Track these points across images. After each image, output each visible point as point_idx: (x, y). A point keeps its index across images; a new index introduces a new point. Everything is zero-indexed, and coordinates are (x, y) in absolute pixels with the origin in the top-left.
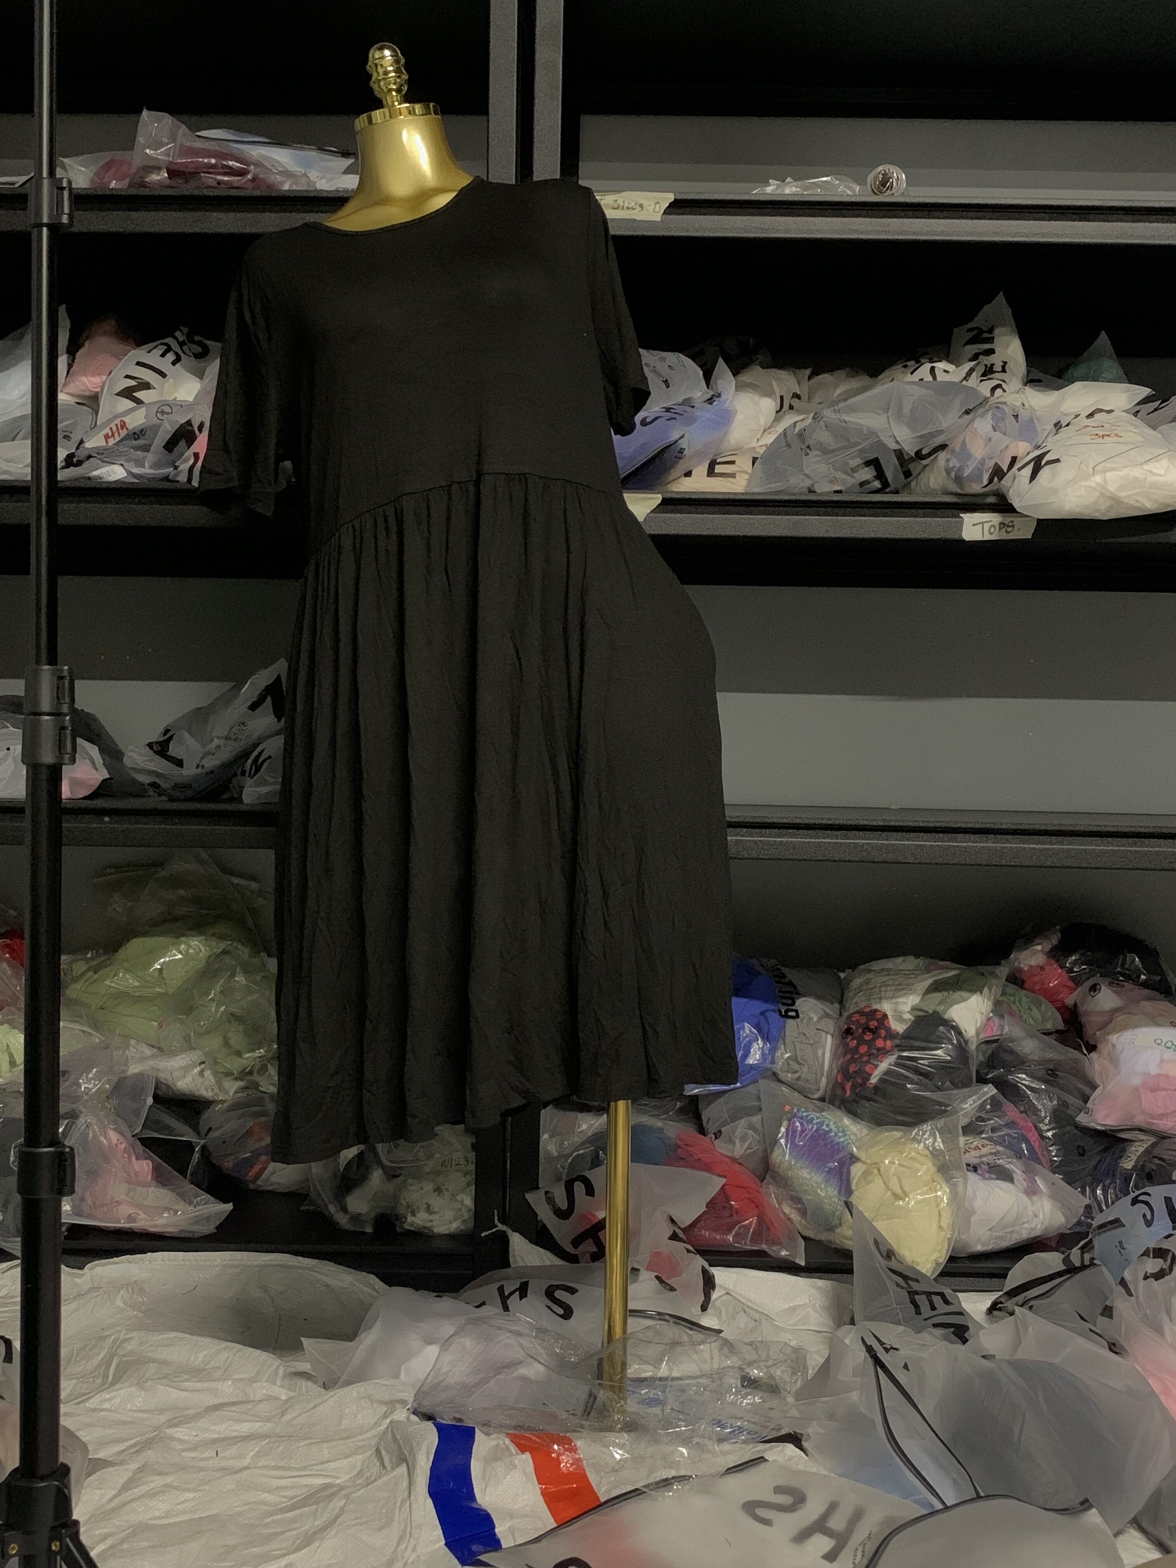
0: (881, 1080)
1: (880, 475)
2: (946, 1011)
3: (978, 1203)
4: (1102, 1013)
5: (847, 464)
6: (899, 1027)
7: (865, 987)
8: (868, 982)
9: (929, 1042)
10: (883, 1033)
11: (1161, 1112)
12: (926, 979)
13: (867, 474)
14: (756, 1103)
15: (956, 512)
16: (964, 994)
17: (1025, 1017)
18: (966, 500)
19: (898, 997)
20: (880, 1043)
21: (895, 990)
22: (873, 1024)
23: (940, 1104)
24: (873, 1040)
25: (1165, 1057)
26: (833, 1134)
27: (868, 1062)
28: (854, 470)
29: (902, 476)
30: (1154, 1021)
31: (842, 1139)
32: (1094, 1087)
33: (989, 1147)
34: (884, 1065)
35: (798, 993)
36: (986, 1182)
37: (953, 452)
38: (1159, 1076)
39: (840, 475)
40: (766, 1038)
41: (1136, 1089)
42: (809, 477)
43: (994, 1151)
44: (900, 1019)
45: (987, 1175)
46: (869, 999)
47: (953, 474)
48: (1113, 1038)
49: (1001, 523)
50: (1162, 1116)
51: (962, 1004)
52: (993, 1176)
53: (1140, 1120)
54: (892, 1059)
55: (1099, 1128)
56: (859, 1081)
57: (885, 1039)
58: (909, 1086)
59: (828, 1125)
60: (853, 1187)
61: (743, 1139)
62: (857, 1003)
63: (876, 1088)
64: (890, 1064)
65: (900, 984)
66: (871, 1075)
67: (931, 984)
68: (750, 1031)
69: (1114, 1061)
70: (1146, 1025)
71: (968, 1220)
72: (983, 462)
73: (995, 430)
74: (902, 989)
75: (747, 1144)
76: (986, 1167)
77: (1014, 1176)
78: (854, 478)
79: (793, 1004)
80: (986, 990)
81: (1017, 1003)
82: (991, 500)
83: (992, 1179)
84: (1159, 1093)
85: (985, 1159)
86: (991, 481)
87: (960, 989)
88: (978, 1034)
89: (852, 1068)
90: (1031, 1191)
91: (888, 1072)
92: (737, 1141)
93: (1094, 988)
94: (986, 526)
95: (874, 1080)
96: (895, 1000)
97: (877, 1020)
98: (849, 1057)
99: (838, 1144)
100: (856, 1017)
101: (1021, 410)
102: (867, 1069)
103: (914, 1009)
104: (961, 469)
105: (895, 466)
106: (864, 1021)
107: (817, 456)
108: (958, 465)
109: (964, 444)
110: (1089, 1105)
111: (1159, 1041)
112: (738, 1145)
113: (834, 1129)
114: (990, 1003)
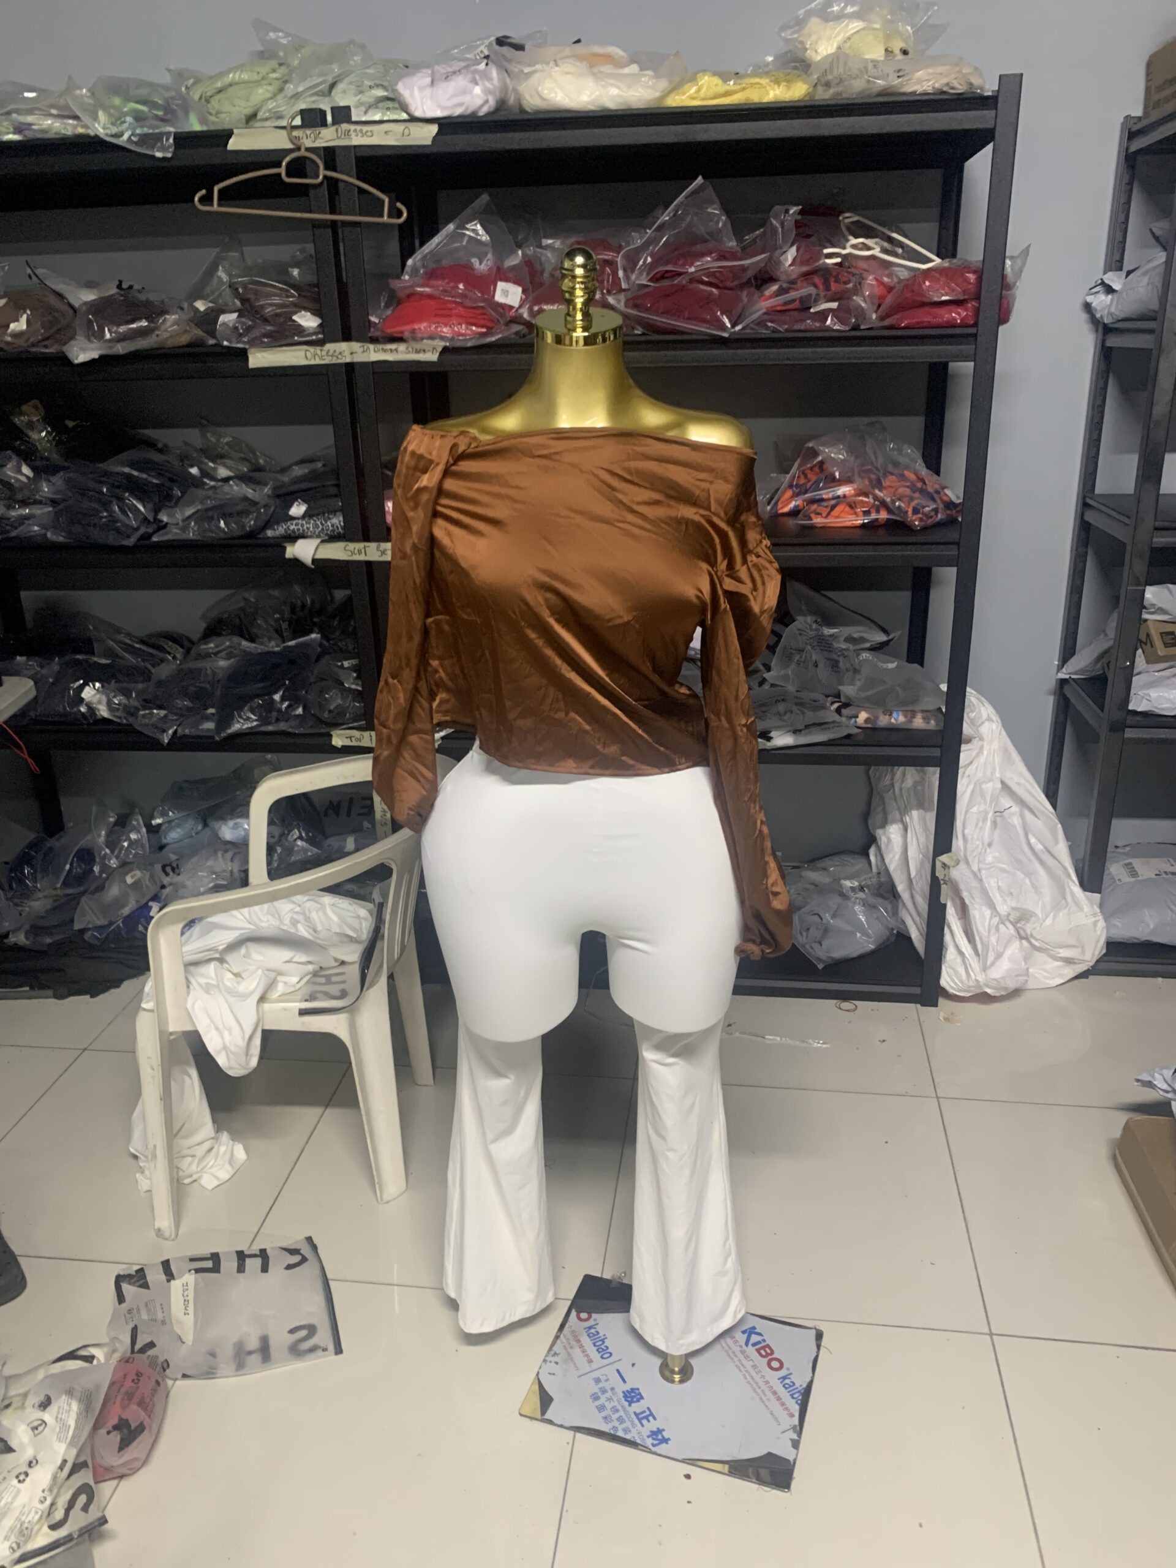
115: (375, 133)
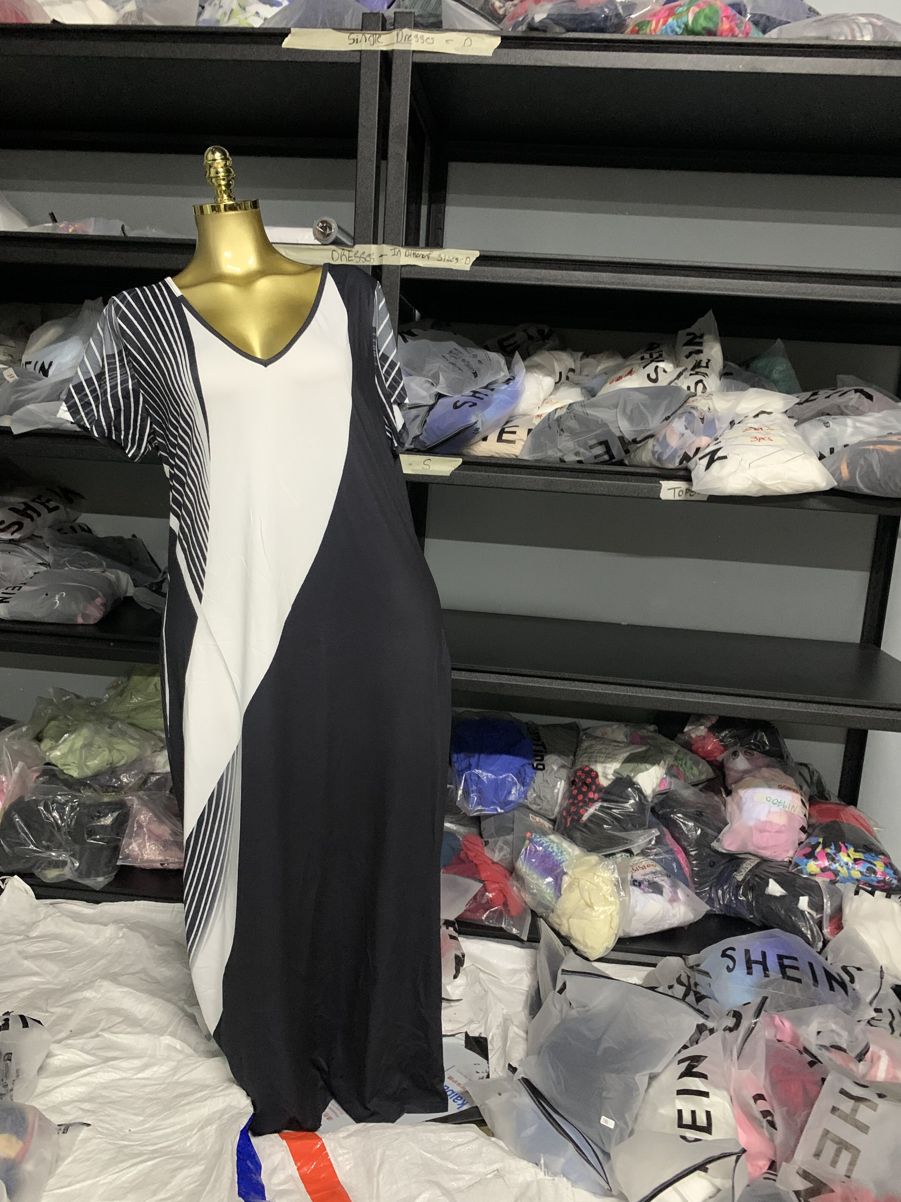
0: (589, 820)
1: (608, 451)
2: (635, 776)
3: (638, 910)
4: (737, 771)
5: (587, 443)
6: (604, 782)
7: (589, 750)
8: (591, 746)
9: (621, 797)
10: (594, 787)
11: (764, 845)
12: (626, 752)
13: (599, 450)
14: (511, 825)
15: (657, 479)
16: (648, 766)
17: (687, 774)
18: (664, 472)
19: (606, 763)
20: (591, 795)
21: (606, 757)
22: (589, 780)
23: (624, 839)
24: (588, 791)
25: (772, 810)
26: (554, 854)
27: (582, 807)
28: (591, 447)
29: (623, 453)
30: (768, 783)
31: (559, 858)
32: (726, 824)
33: (651, 867)
34: (591, 810)
35: (546, 752)
36: (645, 895)
37: (658, 440)
38: (766, 822)
39: (582, 450)
40: (523, 784)
41: (751, 829)
42: (560, 451)
43: (654, 871)
44: (606, 777)
45: (647, 889)
46: (589, 761)
47: (656, 456)
48: (741, 792)
49: (687, 489)
50: (764, 848)
51: (646, 773)
52: (650, 890)
53: (751, 849)
54: (598, 805)
55: (724, 851)
56: (576, 818)
57: (594, 792)
58: (605, 826)
59: (552, 848)
60: (562, 893)
61: (501, 850)
62: (582, 762)
63: (585, 825)
64: (596, 810)
65: (609, 754)
66: (582, 815)
67: (628, 757)
68: (512, 779)
69: (740, 809)
70: (763, 787)
71: (630, 921)
72: (676, 451)
73: (686, 428)
74: (610, 758)
75: (502, 854)
76: (646, 883)
77: (664, 890)
78: (591, 452)
79: (542, 760)
80: (662, 762)
81: (684, 766)
82: (681, 473)
83: (650, 892)
84: (764, 833)
85: (647, 877)
86: (681, 462)
87: (646, 762)
88: (653, 791)
89: (573, 809)
90: (673, 900)
91: (593, 815)
92: (497, 851)
93: (735, 754)
94: (677, 490)
95: (585, 818)
96: (604, 765)
97: (592, 778)
98: (571, 801)
99: (557, 861)
100: (579, 773)
101: (707, 413)
102: (581, 811)
103: (616, 772)
104: (661, 454)
105: (618, 446)
106: (583, 777)
107: (568, 436)
108: (660, 451)
109: (665, 437)
110: (720, 837)
111: (769, 799)
112: (497, 854)
113: (556, 850)
114: (664, 771)
115: (435, 40)
